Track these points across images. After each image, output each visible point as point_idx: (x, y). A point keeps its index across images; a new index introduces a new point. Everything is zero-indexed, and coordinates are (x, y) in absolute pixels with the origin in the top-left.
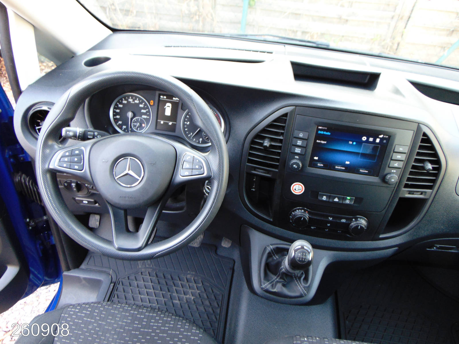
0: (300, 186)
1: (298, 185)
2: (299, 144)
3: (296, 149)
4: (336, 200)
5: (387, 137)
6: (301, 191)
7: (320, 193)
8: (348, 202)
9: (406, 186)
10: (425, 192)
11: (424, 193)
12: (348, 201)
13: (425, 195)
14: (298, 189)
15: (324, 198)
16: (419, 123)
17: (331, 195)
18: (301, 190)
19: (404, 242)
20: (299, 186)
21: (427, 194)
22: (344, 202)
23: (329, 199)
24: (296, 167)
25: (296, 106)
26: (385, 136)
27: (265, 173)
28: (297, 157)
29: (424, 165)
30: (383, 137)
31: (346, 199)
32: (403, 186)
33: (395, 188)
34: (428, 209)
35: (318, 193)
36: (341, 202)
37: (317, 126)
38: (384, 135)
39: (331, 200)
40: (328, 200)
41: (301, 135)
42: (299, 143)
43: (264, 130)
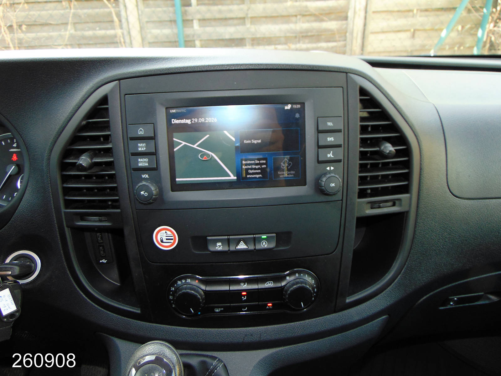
0: (169, 233)
1: (164, 231)
2: (142, 149)
3: (139, 160)
4: (242, 246)
5: (299, 106)
6: (172, 241)
7: (209, 238)
8: (264, 245)
9: (362, 194)
10: (399, 200)
11: (397, 202)
12: (264, 243)
13: (400, 205)
14: (167, 239)
15: (219, 247)
16: (347, 73)
17: (231, 237)
18: (172, 239)
19: (392, 302)
20: (166, 232)
21: (403, 203)
22: (258, 247)
23: (229, 246)
24: (146, 194)
25: (119, 80)
26: (295, 106)
27: (100, 221)
28: (145, 176)
29: (380, 149)
30: (292, 108)
31: (260, 240)
32: (357, 195)
33: (342, 200)
34: (415, 231)
35: (206, 240)
36: (252, 247)
37: (167, 108)
38: (292, 103)
39: (232, 248)
40: (226, 249)
41: (141, 132)
42: (142, 147)
43: (75, 139)
